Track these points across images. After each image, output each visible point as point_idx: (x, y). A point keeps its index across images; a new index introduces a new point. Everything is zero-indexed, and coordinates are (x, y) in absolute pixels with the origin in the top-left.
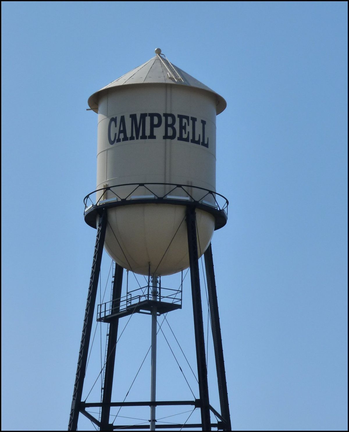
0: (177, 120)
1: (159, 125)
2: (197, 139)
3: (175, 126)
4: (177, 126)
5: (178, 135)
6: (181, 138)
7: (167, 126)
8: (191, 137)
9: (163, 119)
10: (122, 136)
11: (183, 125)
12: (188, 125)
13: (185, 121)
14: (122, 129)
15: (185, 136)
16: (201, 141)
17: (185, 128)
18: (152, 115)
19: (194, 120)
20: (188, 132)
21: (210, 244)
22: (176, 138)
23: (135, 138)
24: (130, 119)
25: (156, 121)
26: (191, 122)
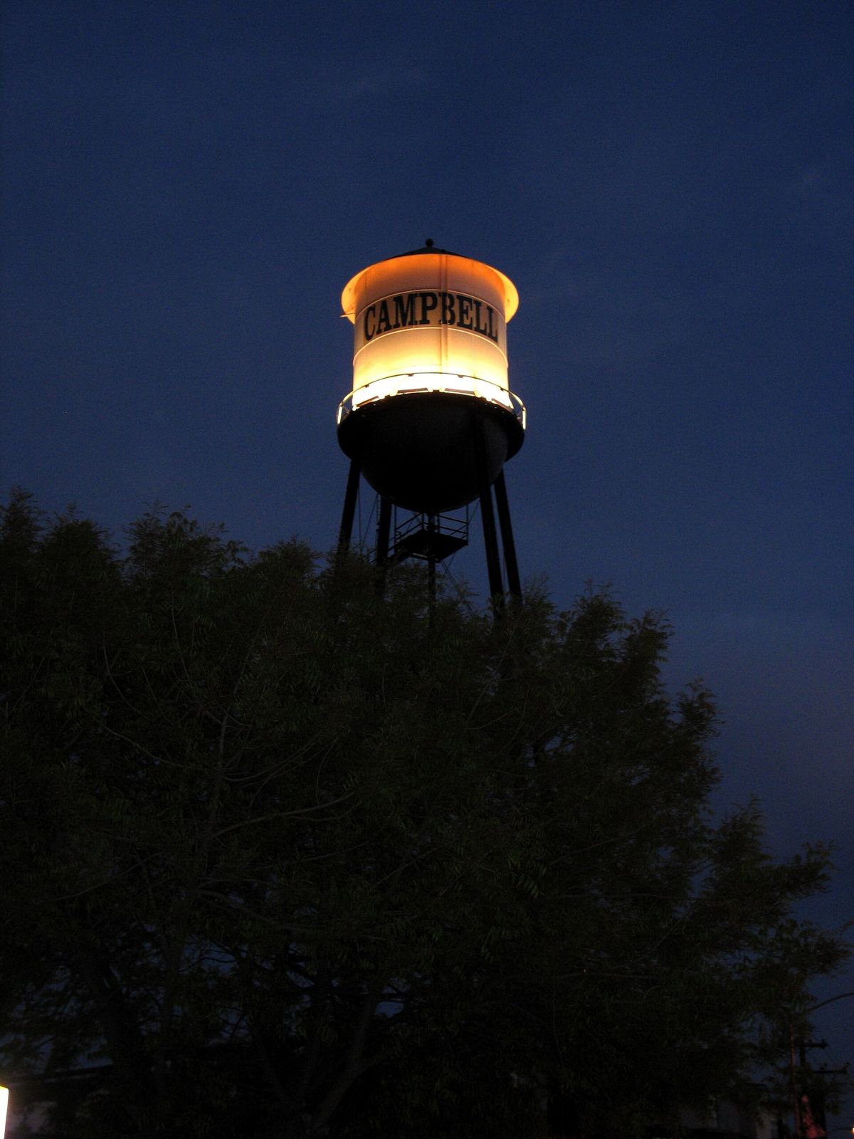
0: (457, 301)
1: (433, 307)
2: (482, 328)
3: (453, 309)
4: (456, 309)
5: (457, 320)
6: (461, 325)
7: (444, 308)
8: (474, 325)
9: (439, 300)
10: (383, 325)
11: (465, 308)
12: (471, 309)
13: (466, 303)
14: (383, 317)
15: (467, 322)
16: (488, 331)
17: (466, 312)
18: (424, 295)
19: (478, 304)
20: (472, 319)
21: (502, 472)
22: (456, 323)
23: (401, 325)
24: (394, 302)
25: (430, 302)
26: (474, 306)
